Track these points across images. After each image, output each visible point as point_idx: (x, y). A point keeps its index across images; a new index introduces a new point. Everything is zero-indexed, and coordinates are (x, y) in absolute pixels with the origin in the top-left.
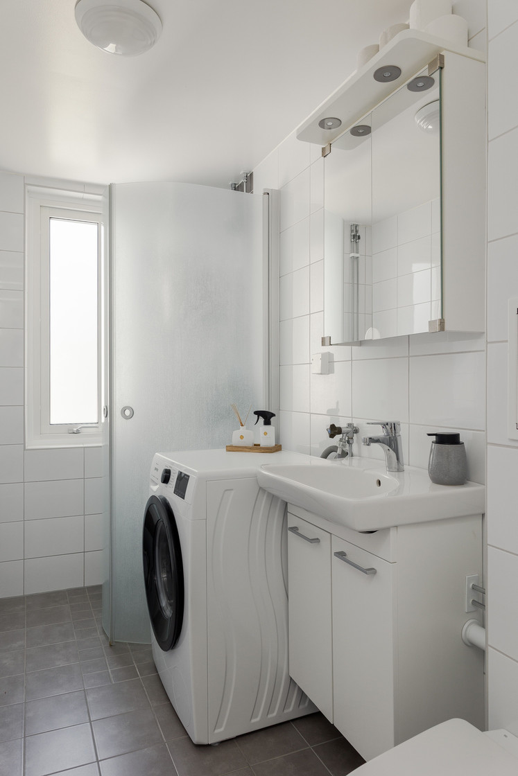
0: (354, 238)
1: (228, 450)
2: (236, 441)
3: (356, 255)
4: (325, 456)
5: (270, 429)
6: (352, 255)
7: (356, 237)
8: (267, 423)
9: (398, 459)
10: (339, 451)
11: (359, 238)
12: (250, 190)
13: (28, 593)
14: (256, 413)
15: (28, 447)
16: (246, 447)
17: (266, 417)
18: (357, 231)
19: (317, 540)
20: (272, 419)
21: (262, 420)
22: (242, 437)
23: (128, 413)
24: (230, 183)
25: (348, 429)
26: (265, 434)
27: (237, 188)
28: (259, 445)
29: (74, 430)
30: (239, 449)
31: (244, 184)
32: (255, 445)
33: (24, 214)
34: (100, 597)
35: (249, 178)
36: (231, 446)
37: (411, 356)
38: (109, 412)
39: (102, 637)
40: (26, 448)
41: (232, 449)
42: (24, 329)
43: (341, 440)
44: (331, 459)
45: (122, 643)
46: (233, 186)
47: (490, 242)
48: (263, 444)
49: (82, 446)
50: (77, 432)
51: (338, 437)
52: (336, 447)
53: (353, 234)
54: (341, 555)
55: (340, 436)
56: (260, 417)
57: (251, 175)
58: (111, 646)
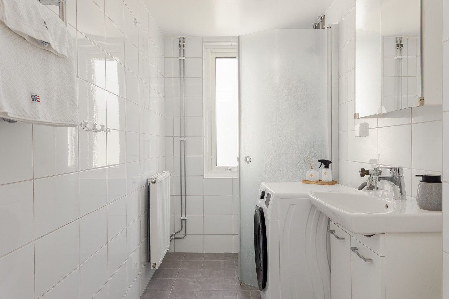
0: (398, 46)
1: (303, 183)
2: (308, 177)
3: (400, 57)
4: (361, 188)
5: (329, 171)
6: (397, 57)
7: (400, 46)
8: (327, 167)
9: (401, 192)
10: (368, 186)
11: (402, 45)
12: (323, 26)
13: (206, 252)
14: (320, 161)
15: (205, 177)
16: (313, 181)
17: (326, 163)
18: (400, 42)
19: (343, 239)
20: (330, 165)
21: (323, 165)
22: (312, 175)
23: (248, 160)
24: (312, 24)
25: (374, 172)
26: (325, 173)
27: (316, 27)
28: (322, 180)
29: (228, 170)
30: (309, 182)
31: (320, 23)
32: (320, 180)
33: (203, 58)
34: (237, 259)
35: (323, 19)
36: (306, 180)
37: (413, 124)
38: (239, 160)
39: (237, 280)
40: (204, 178)
41: (306, 182)
42: (203, 117)
43: (369, 178)
44: (365, 191)
45: (247, 285)
46: (314, 25)
47: (444, 42)
48: (324, 179)
49: (232, 178)
50: (230, 171)
51: (367, 177)
52: (366, 183)
53: (398, 43)
54: (354, 249)
55: (369, 176)
56: (322, 164)
57: (324, 17)
58: (240, 285)
